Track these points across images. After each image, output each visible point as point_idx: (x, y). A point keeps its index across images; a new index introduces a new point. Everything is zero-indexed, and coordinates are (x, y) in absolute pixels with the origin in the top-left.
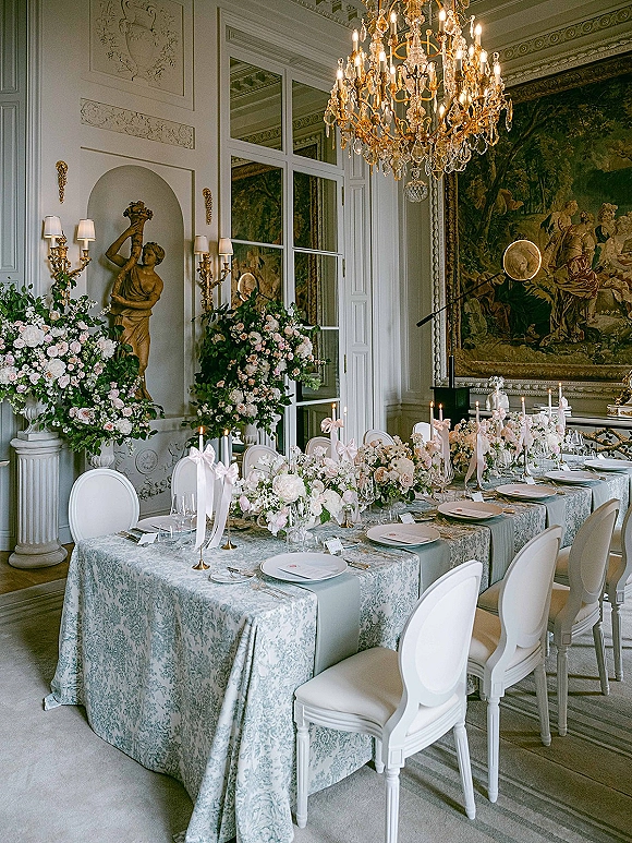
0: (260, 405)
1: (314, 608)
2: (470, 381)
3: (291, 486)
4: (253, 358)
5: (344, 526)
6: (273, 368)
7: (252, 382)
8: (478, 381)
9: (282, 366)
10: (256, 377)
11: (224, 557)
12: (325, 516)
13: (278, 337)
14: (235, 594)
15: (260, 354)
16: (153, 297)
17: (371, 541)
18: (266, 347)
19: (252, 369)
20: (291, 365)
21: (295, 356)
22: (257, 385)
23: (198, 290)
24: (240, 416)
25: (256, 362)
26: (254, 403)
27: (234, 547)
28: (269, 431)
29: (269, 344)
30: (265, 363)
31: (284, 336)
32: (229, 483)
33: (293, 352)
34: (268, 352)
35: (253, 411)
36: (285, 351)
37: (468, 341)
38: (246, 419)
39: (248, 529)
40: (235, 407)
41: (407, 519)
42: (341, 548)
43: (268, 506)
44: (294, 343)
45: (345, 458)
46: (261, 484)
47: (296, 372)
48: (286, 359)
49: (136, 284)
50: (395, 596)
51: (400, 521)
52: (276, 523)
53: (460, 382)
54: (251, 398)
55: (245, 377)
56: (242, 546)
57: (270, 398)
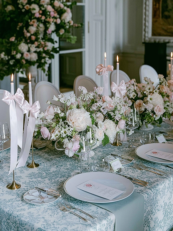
0: (39, 54)
1: (112, 226)
2: (166, 39)
3: (81, 118)
4: (34, 22)
5: (115, 144)
6: (46, 28)
7: (33, 38)
8: (172, 39)
9: (52, 27)
10: (36, 34)
11: (31, 176)
12: (106, 138)
13: (50, 8)
14: (47, 217)
15: (39, 20)
17: (139, 158)
18: (42, 14)
19: (33, 29)
20: (59, 27)
21: (61, 21)
22: (37, 40)
24: (26, 60)
25: (36, 24)
26: (35, 52)
27: (37, 165)
28: (44, 70)
29: (44, 13)
30: (41, 25)
31: (54, 7)
32: (33, 116)
33: (60, 18)
34: (43, 18)
35: (34, 57)
36: (56, 18)
37: (166, 13)
38: (30, 63)
39: (44, 148)
40: (22, 54)
41: (161, 138)
42: (120, 166)
43: (64, 135)
44: (61, 12)
45: (117, 95)
46: (57, 116)
47: (62, 32)
48: (56, 23)
50: (165, 204)
51: (156, 141)
52: (71, 148)
54: (33, 48)
55: (29, 35)
56: (44, 165)
57: (46, 49)
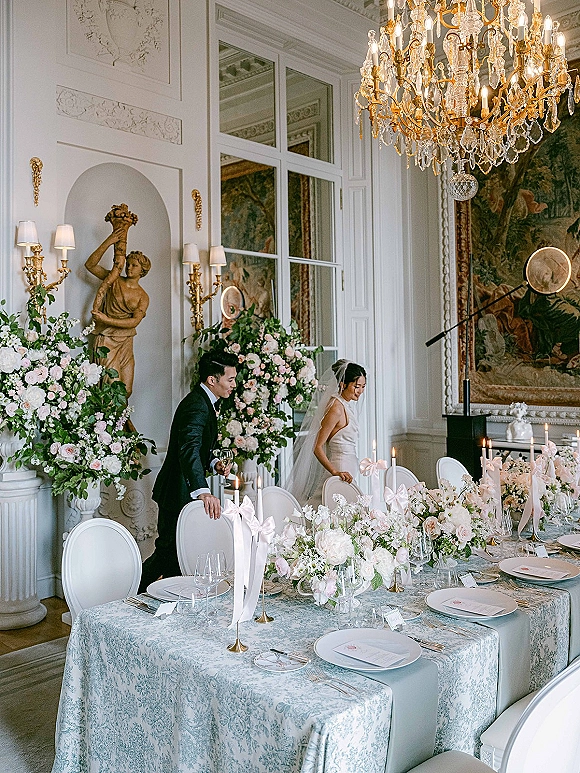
0: (260, 438)
1: (389, 705)
2: (487, 408)
3: (338, 544)
4: (251, 384)
5: (393, 589)
6: (273, 394)
7: (251, 411)
8: (496, 408)
9: (283, 392)
10: (255, 404)
12: (378, 579)
13: (278, 360)
14: (291, 689)
15: (259, 379)
16: (139, 315)
17: (433, 611)
18: (265, 370)
19: (249, 396)
20: (293, 391)
21: (298, 381)
22: (256, 415)
23: (188, 305)
24: (239, 450)
25: (255, 388)
26: (254, 435)
27: (271, 619)
28: (269, 466)
29: (269, 368)
30: (264, 389)
31: (285, 358)
32: (264, 540)
33: (295, 376)
34: (268, 376)
35: (252, 444)
36: (289, 376)
37: (483, 362)
38: (244, 454)
39: (279, 594)
40: (233, 440)
41: (468, 580)
42: (401, 621)
44: (296, 367)
45: (394, 508)
46: (299, 541)
47: (299, 399)
48: (288, 385)
49: (119, 299)
50: (474, 683)
51: (461, 583)
52: (323, 591)
53: (476, 409)
54: (251, 429)
55: (243, 406)
56: (281, 618)
57: (272, 430)
